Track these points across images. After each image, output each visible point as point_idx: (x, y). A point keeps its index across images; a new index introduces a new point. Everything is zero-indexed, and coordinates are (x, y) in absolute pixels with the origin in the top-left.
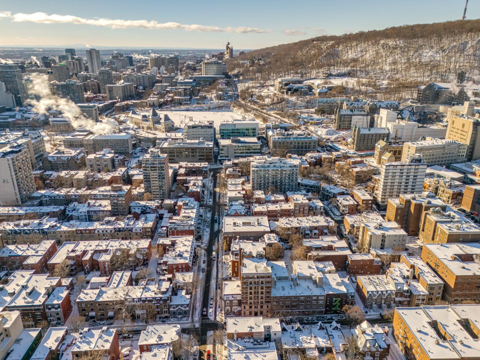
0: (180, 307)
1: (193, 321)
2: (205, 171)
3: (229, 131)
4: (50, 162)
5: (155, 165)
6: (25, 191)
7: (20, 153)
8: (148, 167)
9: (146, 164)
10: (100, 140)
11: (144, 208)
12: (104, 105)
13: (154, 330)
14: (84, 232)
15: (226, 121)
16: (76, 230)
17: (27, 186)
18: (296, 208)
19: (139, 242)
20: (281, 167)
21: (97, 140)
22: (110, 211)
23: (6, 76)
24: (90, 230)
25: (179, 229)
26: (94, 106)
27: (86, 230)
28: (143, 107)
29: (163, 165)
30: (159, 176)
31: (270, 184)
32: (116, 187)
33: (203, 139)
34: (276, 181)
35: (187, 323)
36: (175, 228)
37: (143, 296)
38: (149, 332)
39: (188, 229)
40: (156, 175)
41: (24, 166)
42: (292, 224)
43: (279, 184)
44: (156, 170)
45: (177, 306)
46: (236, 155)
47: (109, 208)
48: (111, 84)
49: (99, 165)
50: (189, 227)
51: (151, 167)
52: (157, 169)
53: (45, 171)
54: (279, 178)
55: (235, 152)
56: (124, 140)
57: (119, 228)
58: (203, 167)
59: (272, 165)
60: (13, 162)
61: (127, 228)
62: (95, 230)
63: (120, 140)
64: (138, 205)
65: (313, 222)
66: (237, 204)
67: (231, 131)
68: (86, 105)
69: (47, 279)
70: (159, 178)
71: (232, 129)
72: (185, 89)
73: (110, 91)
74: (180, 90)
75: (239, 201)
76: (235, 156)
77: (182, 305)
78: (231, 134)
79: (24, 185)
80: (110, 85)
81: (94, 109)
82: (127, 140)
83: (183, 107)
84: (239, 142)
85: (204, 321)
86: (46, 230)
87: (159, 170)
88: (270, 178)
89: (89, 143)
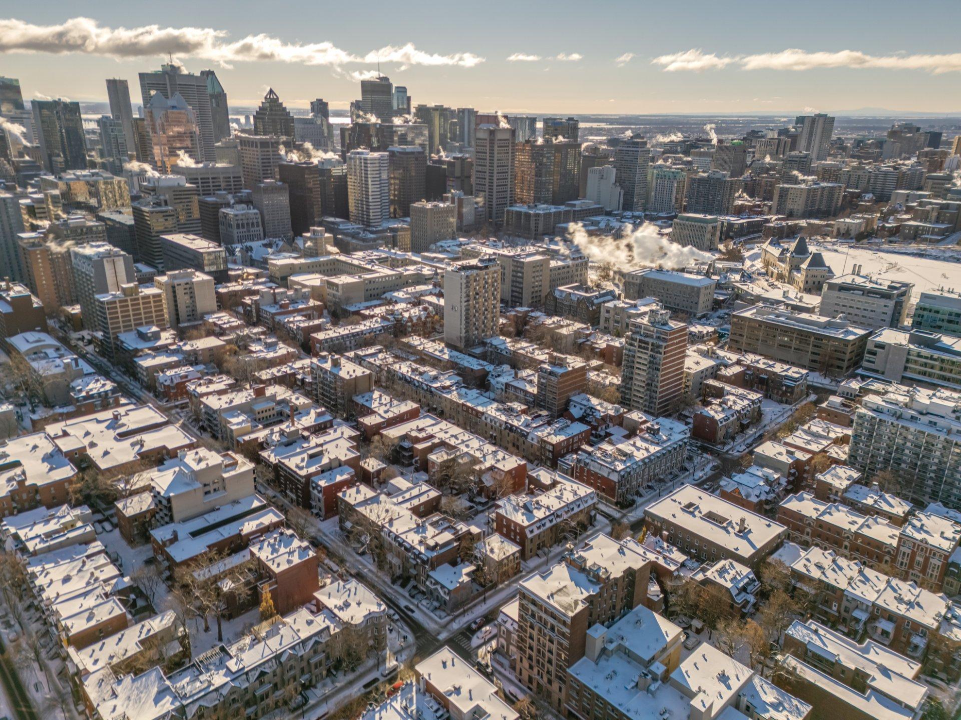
0: (438, 587)
1: (445, 626)
2: (787, 386)
3: (939, 316)
4: (555, 299)
5: (647, 339)
6: (477, 329)
7: (484, 272)
8: (635, 340)
9: (634, 333)
10: (654, 280)
11: (588, 411)
12: (748, 222)
13: (353, 590)
14: (470, 411)
15: (946, 289)
16: (463, 405)
17: (483, 323)
18: (903, 549)
19: (507, 457)
20: (949, 432)
21: (649, 279)
22: (534, 395)
23: (626, 158)
24: (477, 412)
25: (592, 468)
26: (715, 220)
27: (472, 409)
28: (825, 235)
29: (661, 343)
30: (650, 362)
31: (903, 466)
32: (555, 357)
33: (845, 318)
34: (925, 466)
35: (436, 622)
36: (586, 464)
37: (403, 536)
38: (344, 587)
39: (606, 475)
40: (646, 359)
41: (486, 292)
42: (829, 573)
43: (932, 475)
44: (647, 349)
45: (437, 583)
46: (909, 374)
47: (534, 390)
48: (787, 183)
49: (618, 322)
50: (609, 473)
51: (640, 341)
52: (650, 347)
53: (532, 311)
54: (936, 461)
55: (906, 368)
56: (693, 287)
57: (512, 426)
58: (786, 377)
59: (925, 419)
60: (468, 282)
61: (522, 430)
62: (483, 413)
63: (687, 286)
64: (584, 402)
65: (900, 600)
66: (760, 474)
67: (946, 317)
68: (701, 216)
69: (348, 449)
70: (650, 367)
71: (950, 314)
72: (943, 207)
73: (781, 196)
74: (929, 207)
75: (766, 470)
76: (903, 377)
77: (443, 587)
78: (945, 324)
79: (477, 320)
80: (786, 186)
81: (710, 225)
82: (699, 289)
83: (913, 247)
84: (931, 344)
85: (460, 637)
86: (433, 389)
87: (652, 350)
88: (907, 451)
89: (635, 281)
